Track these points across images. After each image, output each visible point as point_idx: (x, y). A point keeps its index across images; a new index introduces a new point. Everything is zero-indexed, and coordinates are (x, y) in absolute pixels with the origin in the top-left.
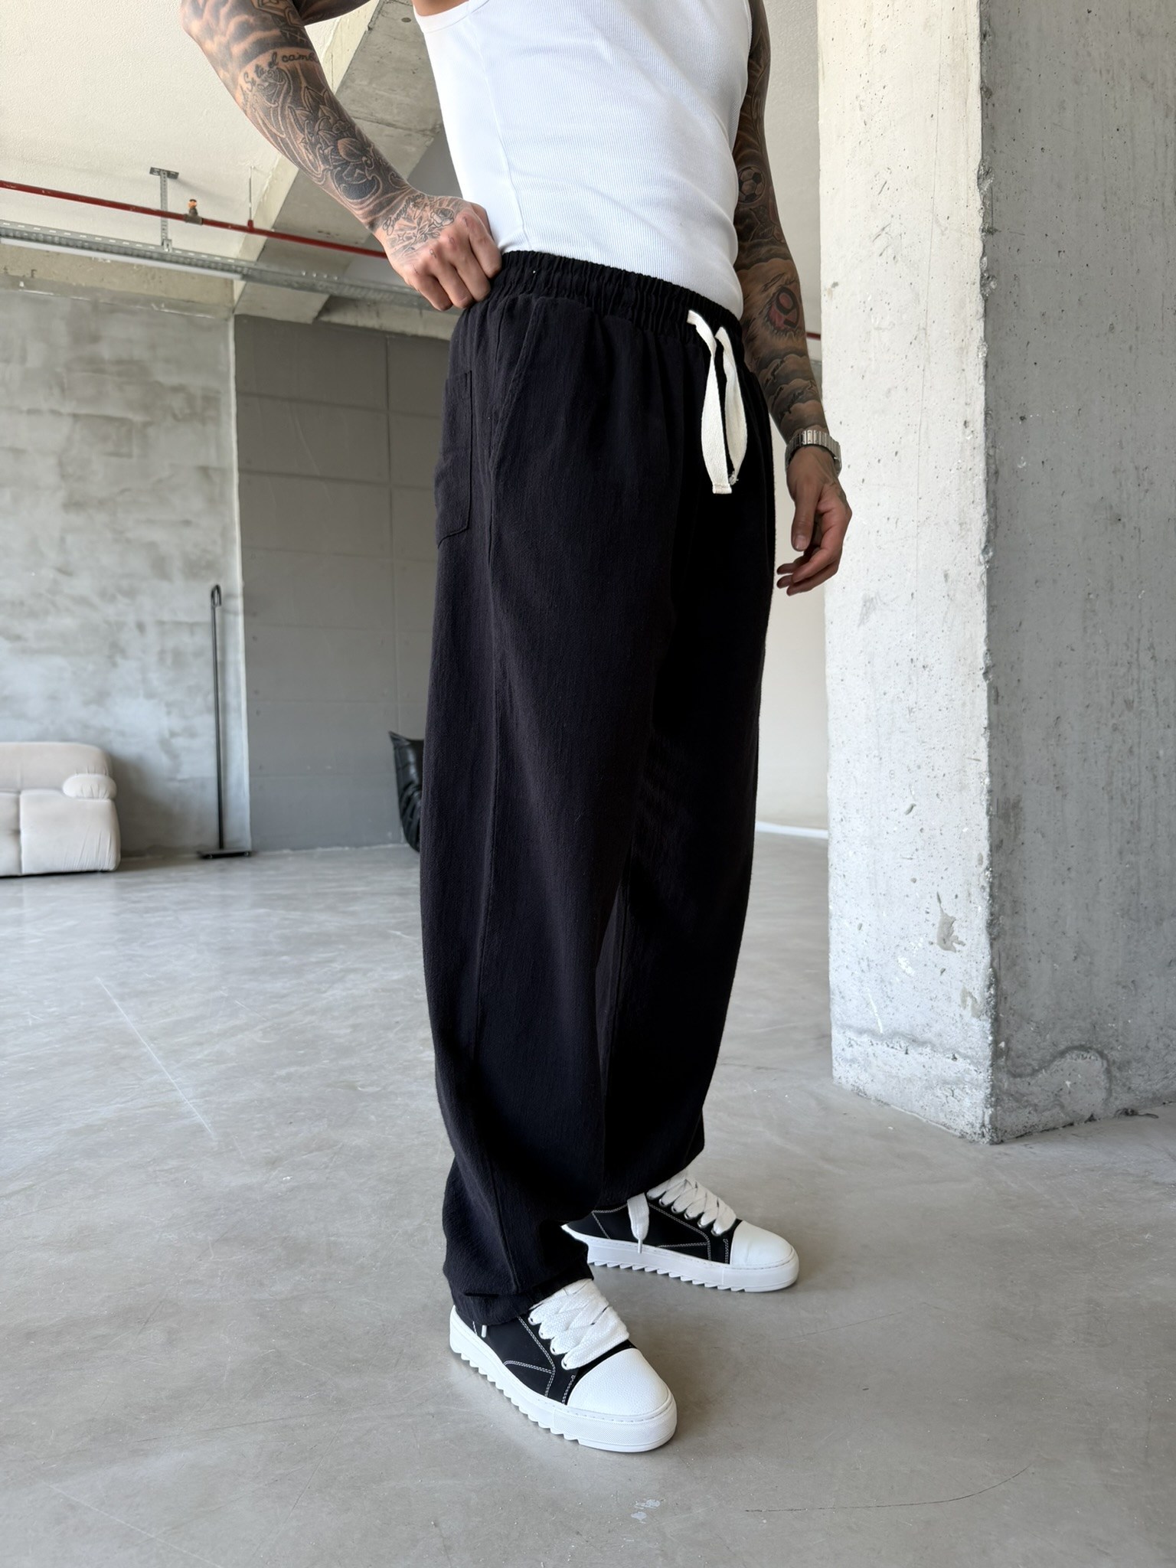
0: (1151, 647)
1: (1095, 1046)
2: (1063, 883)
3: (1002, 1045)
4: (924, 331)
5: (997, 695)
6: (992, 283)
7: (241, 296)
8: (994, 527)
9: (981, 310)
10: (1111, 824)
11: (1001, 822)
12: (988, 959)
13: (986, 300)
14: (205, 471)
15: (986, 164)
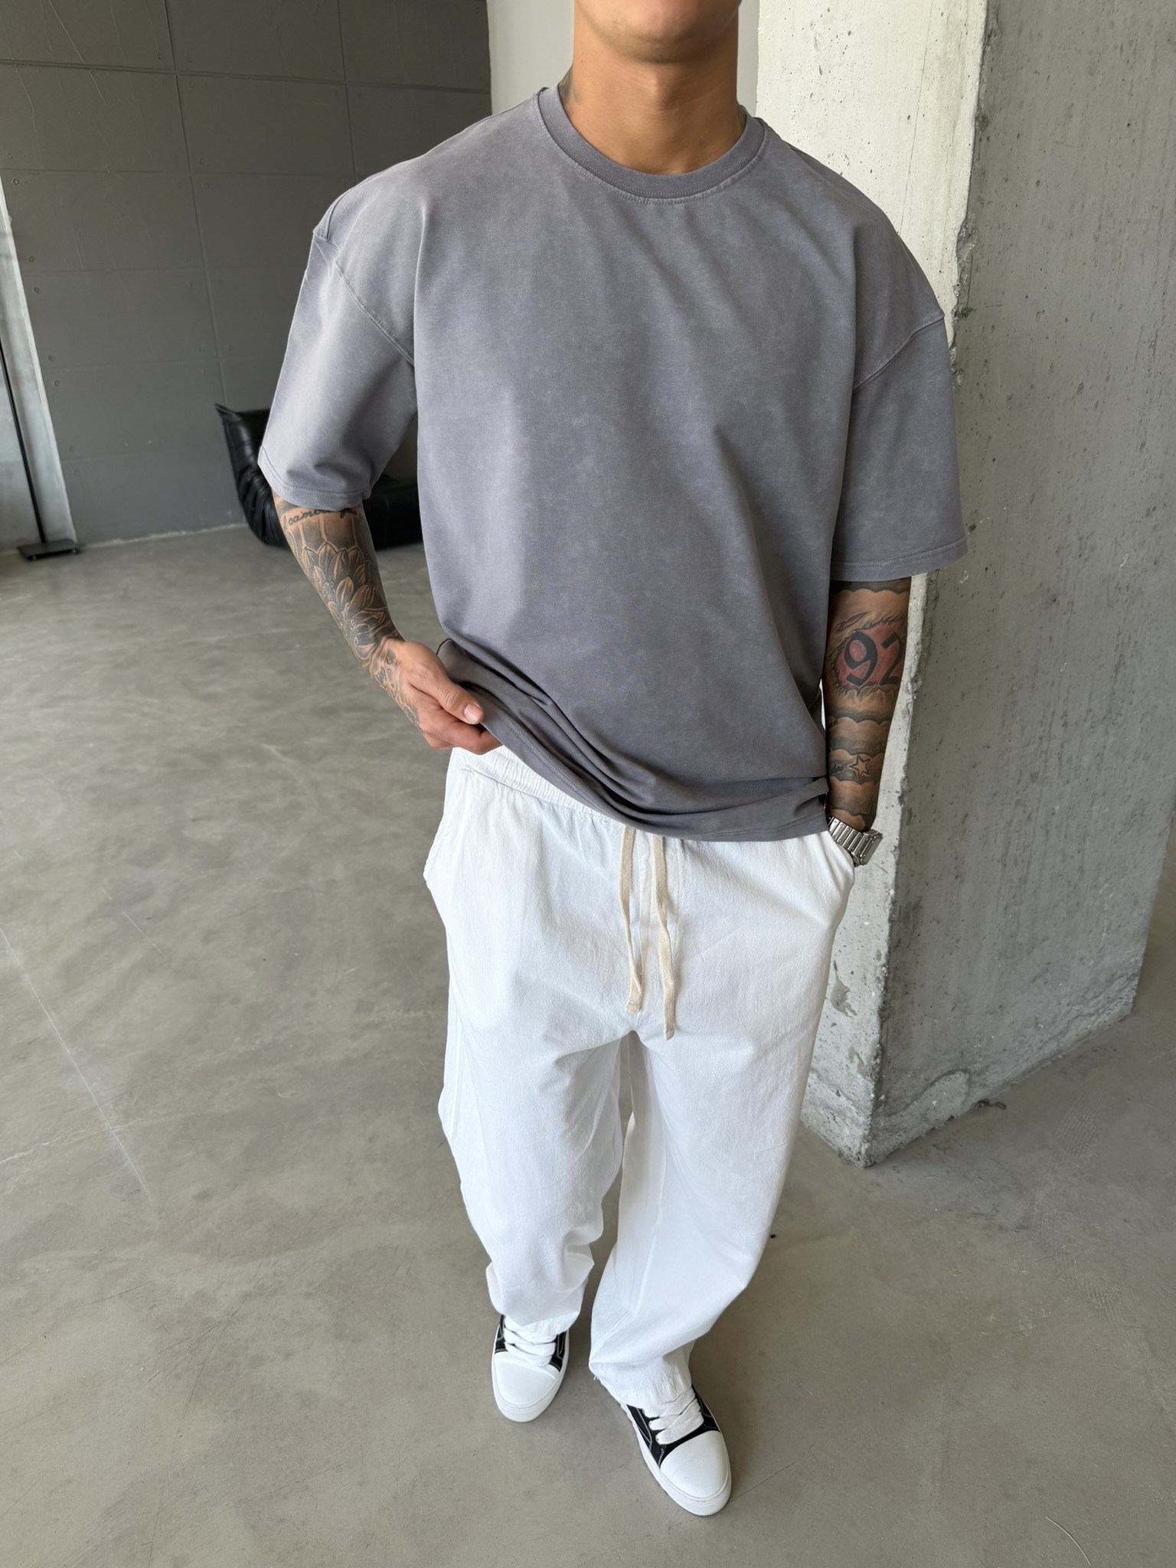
0: (1066, 714)
1: (961, 1067)
2: (951, 954)
3: (883, 1097)
5: (911, 816)
8: (926, 656)
10: (1000, 888)
11: (902, 924)
12: (876, 1037)
15: (970, 225)
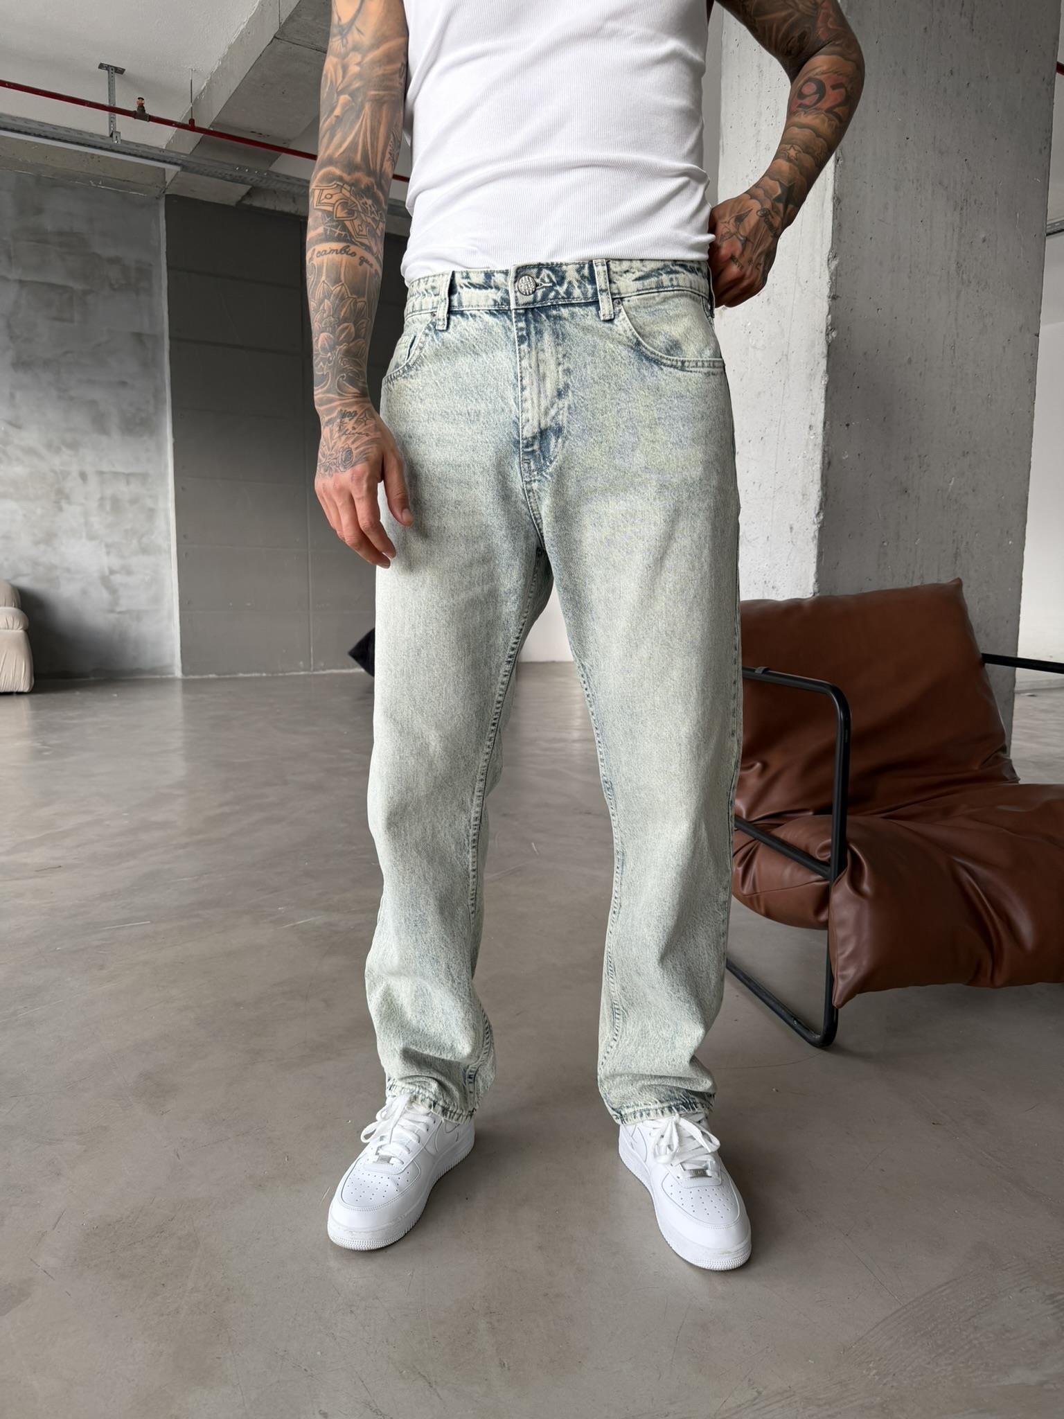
4: (785, 357)
6: (833, 333)
7: (172, 180)
9: (825, 352)
13: (829, 345)
14: (139, 337)
15: (835, 250)
